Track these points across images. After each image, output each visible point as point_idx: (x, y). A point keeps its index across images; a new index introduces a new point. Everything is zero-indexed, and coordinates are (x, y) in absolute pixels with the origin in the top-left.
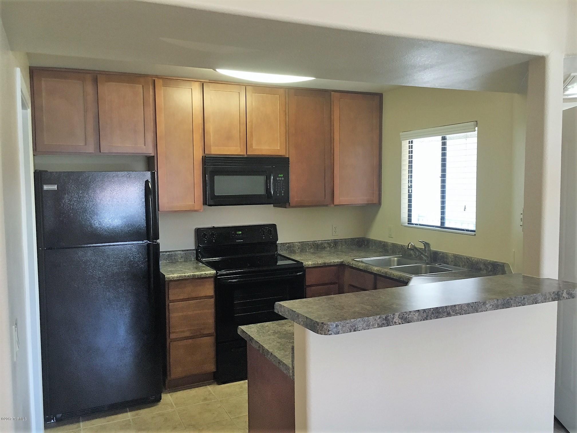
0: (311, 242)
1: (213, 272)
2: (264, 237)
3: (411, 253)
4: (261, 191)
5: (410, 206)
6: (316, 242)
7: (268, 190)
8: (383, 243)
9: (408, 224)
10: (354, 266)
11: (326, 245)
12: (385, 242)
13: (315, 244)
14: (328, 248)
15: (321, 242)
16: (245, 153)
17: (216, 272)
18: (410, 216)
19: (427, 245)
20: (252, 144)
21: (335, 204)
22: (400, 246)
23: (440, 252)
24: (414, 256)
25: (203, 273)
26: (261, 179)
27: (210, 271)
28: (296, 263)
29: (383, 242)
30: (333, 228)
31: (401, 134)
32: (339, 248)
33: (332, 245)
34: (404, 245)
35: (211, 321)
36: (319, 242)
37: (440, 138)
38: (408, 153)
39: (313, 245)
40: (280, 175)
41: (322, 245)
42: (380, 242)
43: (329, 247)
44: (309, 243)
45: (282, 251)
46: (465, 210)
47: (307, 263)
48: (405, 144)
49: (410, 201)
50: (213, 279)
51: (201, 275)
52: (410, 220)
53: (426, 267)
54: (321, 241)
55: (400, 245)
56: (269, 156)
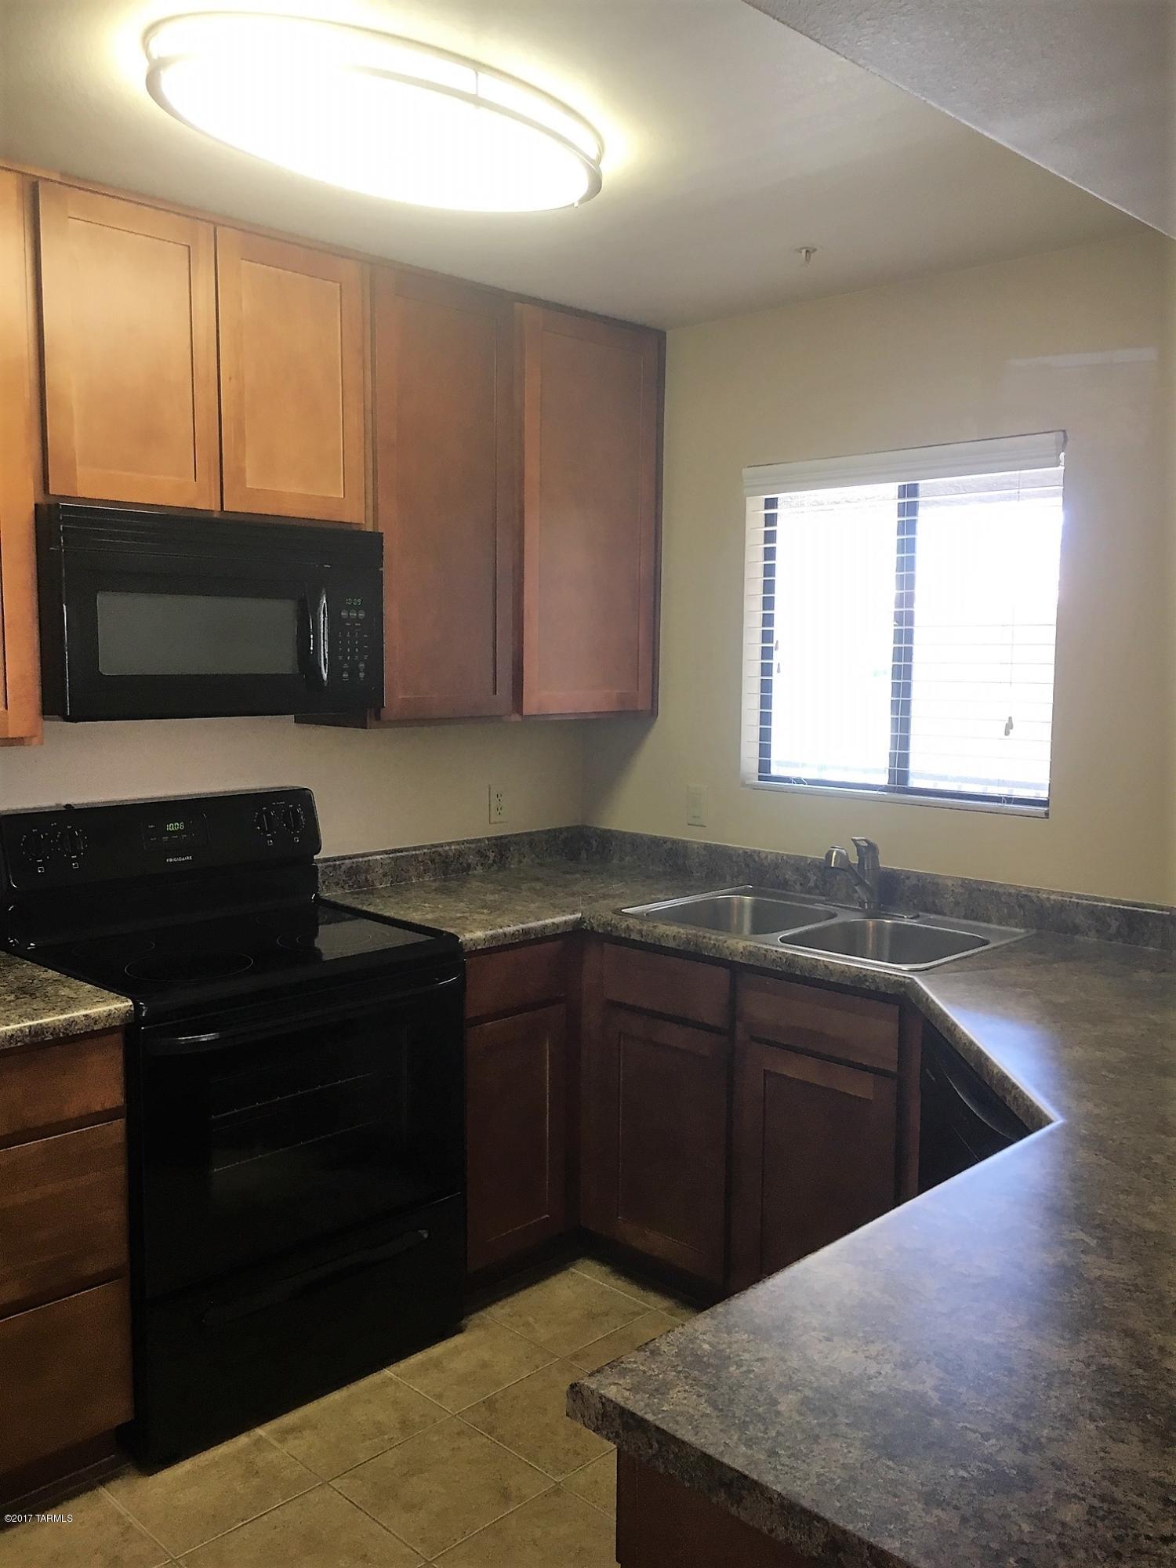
0: (426, 851)
1: (123, 1005)
2: (270, 838)
3: (787, 876)
4: (280, 661)
5: (765, 718)
6: (440, 849)
7: (307, 660)
8: (669, 845)
9: (760, 778)
10: (635, 936)
11: (472, 859)
12: (674, 842)
13: (440, 855)
14: (479, 868)
15: (457, 847)
16: (215, 506)
17: (135, 1004)
18: (765, 751)
19: (868, 851)
20: (241, 471)
21: (525, 712)
22: (739, 855)
23: (908, 875)
24: (798, 887)
25: (76, 1014)
26: (281, 612)
27: (104, 1001)
28: (430, 938)
29: (665, 841)
30: (493, 797)
31: (746, 472)
32: (512, 866)
33: (492, 855)
34: (755, 851)
35: (112, 1214)
36: (451, 850)
37: (891, 489)
38: (763, 542)
39: (433, 861)
40: (349, 601)
41: (461, 860)
42: (656, 842)
43: (482, 865)
44: (418, 852)
45: (328, 888)
46: (1007, 733)
47: (468, 936)
48: (755, 509)
49: (766, 702)
50: (118, 1037)
51: (72, 1022)
52: (764, 766)
53: (879, 929)
54: (458, 843)
55: (741, 852)
56: (306, 522)
